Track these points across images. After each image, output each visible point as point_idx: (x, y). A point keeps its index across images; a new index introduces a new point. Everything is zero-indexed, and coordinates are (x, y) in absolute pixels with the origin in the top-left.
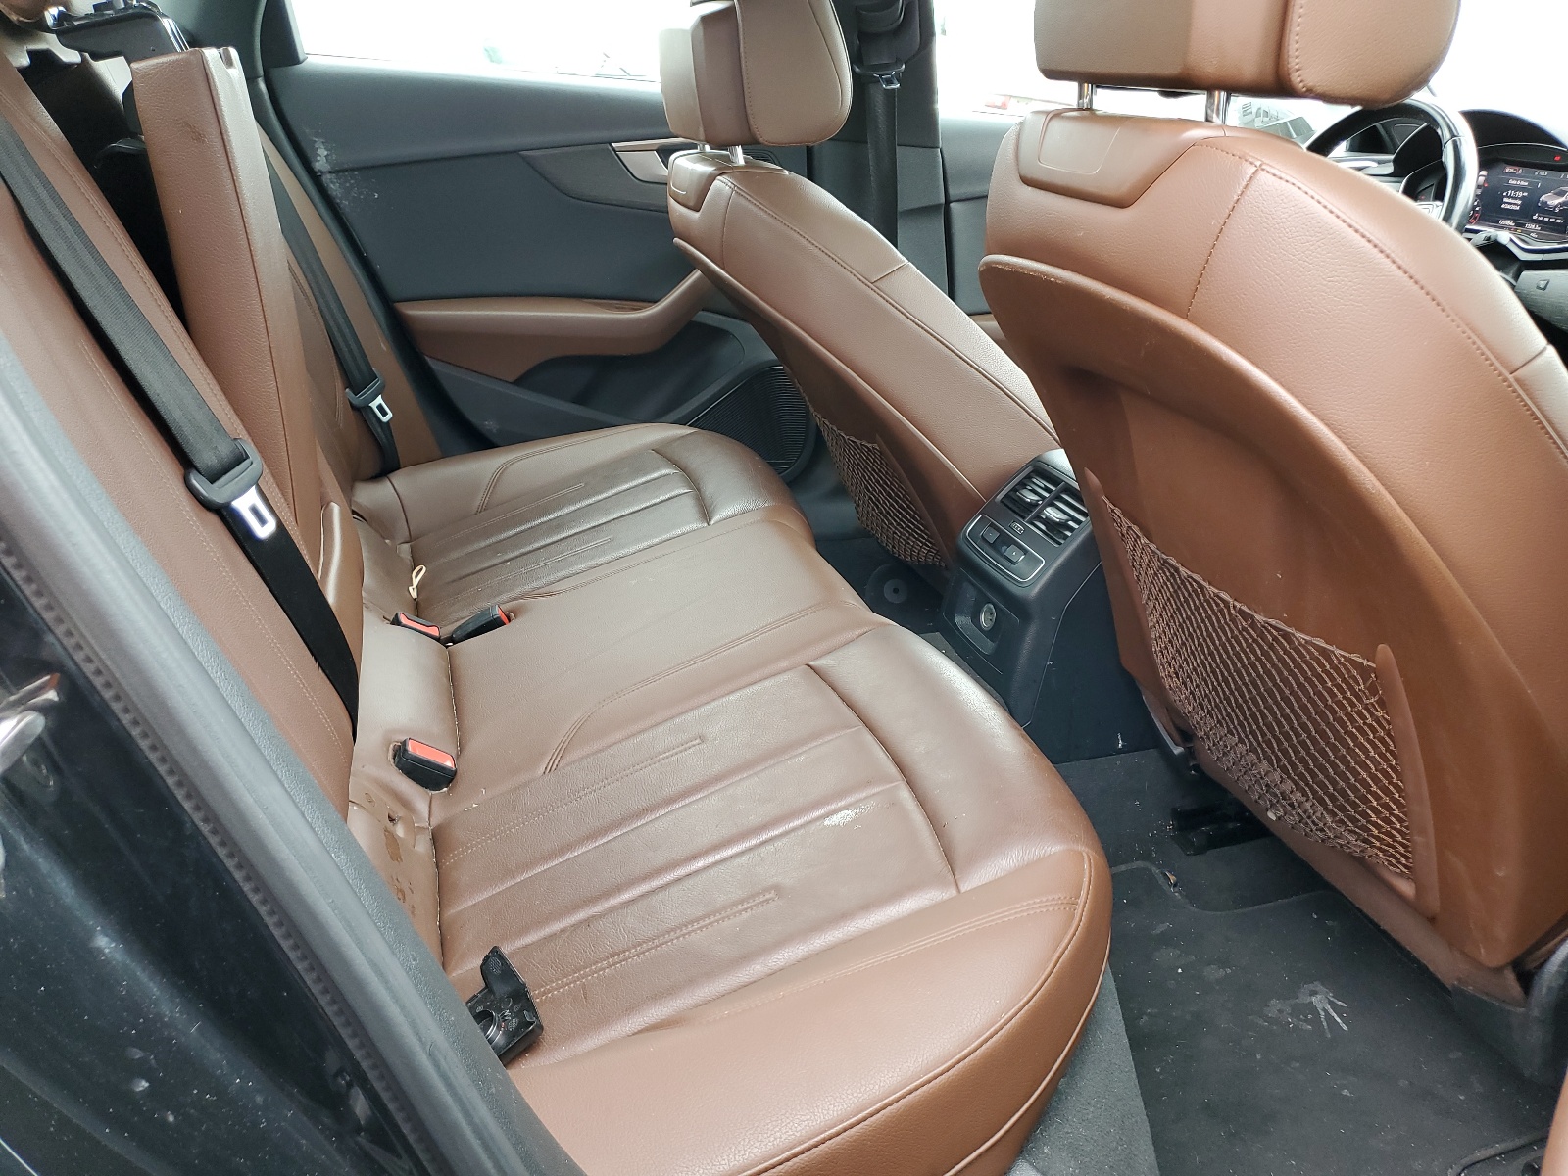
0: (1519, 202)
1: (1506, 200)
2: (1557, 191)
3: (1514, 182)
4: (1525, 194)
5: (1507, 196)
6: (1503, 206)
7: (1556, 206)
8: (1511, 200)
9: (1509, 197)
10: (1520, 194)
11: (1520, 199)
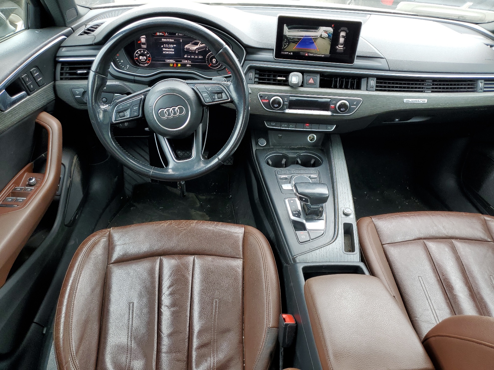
0: (173, 50)
1: (164, 49)
2: (193, 42)
3: (165, 40)
4: (174, 46)
5: (164, 47)
6: (164, 52)
7: (196, 50)
8: (167, 49)
9: (166, 48)
10: (172, 46)
11: (172, 48)
